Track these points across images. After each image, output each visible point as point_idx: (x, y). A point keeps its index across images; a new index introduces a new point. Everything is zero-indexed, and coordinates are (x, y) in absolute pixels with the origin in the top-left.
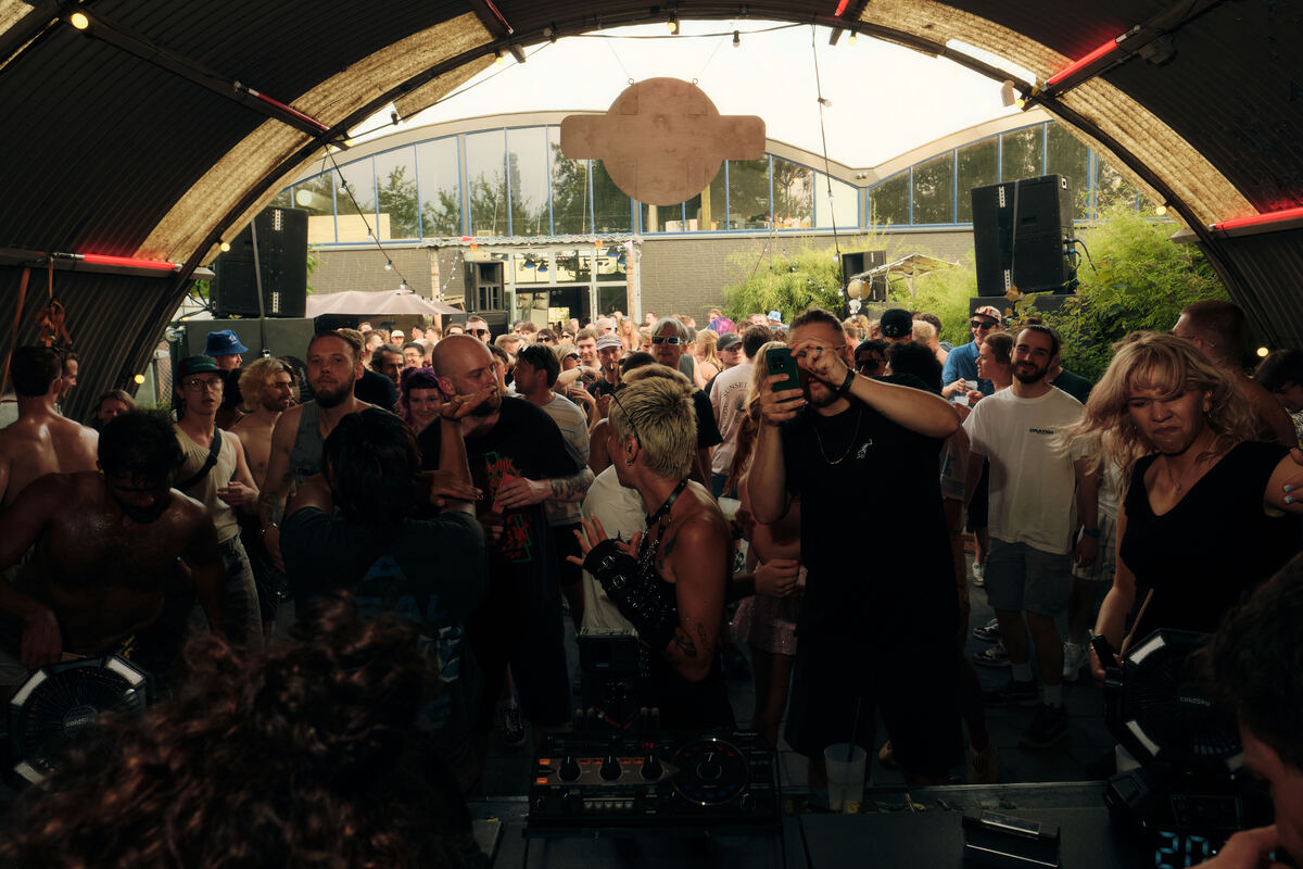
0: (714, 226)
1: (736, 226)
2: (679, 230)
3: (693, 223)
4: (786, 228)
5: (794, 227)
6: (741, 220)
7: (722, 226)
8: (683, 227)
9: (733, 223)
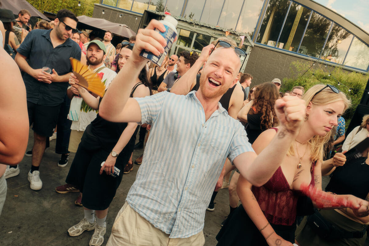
0: (291, 49)
1: (302, 52)
2: (273, 46)
3: (282, 45)
4: (327, 60)
5: (331, 61)
6: (305, 50)
7: (295, 50)
8: (276, 45)
9: (301, 50)
